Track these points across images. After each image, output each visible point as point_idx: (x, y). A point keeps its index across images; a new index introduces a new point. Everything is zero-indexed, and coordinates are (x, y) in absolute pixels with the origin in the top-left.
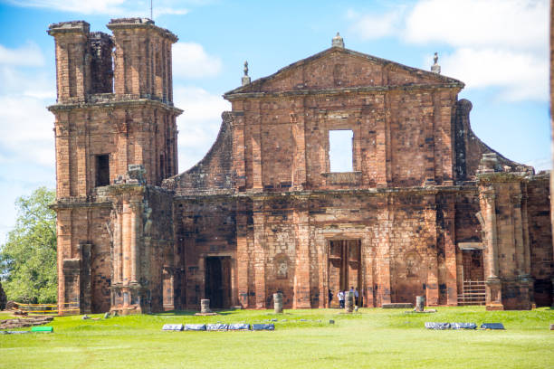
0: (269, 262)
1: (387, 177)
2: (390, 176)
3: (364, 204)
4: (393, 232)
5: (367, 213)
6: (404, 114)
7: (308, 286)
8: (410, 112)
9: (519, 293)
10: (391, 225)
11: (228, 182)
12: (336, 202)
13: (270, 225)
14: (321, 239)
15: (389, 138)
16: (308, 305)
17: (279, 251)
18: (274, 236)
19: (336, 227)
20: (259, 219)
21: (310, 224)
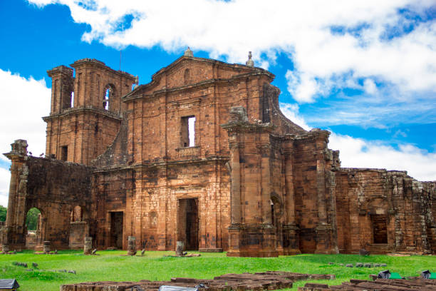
0: (145, 215)
1: (215, 149)
2: (218, 148)
3: (201, 171)
4: (220, 192)
5: (203, 178)
6: (230, 101)
7: (164, 234)
8: (234, 99)
9: (263, 240)
10: (218, 186)
11: (125, 160)
12: (184, 170)
13: (147, 189)
14: (174, 199)
15: (218, 119)
16: (164, 248)
17: (152, 208)
18: (150, 197)
19: (183, 188)
20: (139, 185)
21: (167, 187)
